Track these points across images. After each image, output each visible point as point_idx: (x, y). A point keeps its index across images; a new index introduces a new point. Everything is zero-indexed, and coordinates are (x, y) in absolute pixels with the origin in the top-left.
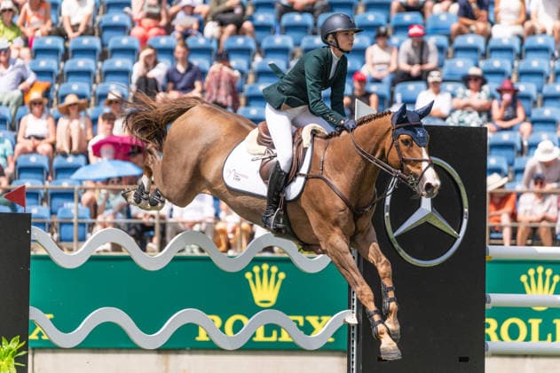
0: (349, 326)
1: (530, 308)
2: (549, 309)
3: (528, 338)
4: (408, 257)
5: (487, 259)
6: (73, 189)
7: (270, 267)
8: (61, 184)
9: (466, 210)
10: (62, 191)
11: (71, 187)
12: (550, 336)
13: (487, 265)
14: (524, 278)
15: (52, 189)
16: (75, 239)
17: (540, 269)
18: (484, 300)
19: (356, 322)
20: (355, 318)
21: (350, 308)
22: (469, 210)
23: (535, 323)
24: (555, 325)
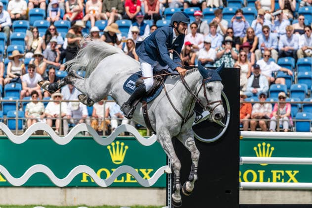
0: (167, 174)
1: (259, 164)
2: (269, 165)
3: (258, 180)
4: (199, 137)
5: (240, 139)
6: (15, 101)
7: (120, 143)
8: (9, 99)
9: (229, 112)
10: (9, 103)
11: (14, 100)
12: (269, 179)
13: (241, 142)
14: (255, 149)
15: (4, 101)
16: (17, 129)
17: (264, 144)
18: (238, 160)
19: (171, 172)
20: (170, 170)
21: (167, 165)
22: (231, 112)
23: (261, 172)
24: (272, 173)
